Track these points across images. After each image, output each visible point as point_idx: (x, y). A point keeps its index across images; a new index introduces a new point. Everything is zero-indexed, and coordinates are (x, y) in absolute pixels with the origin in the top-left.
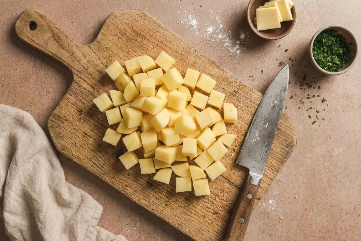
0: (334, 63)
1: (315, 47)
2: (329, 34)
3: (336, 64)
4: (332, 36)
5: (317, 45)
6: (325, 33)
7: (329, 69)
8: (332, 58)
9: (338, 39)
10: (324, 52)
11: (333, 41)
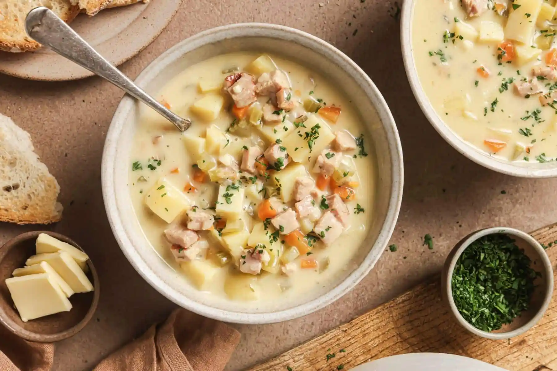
0: (494, 310)
1: (462, 266)
2: (497, 244)
3: (498, 312)
4: (502, 250)
5: (467, 262)
6: (488, 241)
7: (482, 323)
8: (493, 296)
9: (513, 257)
10: (478, 280)
11: (501, 261)
